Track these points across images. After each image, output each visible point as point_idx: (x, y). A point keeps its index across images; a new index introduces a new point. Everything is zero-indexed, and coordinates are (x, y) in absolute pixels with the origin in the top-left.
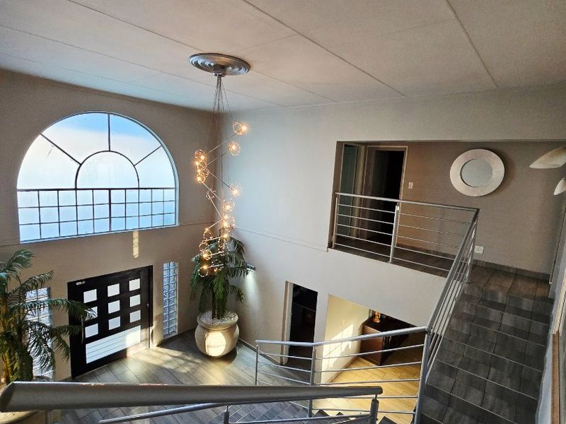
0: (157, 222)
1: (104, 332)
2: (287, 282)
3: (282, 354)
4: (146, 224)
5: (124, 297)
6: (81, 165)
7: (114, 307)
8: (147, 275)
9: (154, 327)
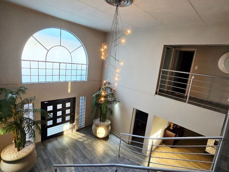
0: (79, 79)
1: (55, 124)
2: (134, 108)
3: (129, 139)
4: (74, 79)
5: (64, 109)
6: (48, 51)
7: (59, 113)
8: (73, 101)
9: (75, 123)
